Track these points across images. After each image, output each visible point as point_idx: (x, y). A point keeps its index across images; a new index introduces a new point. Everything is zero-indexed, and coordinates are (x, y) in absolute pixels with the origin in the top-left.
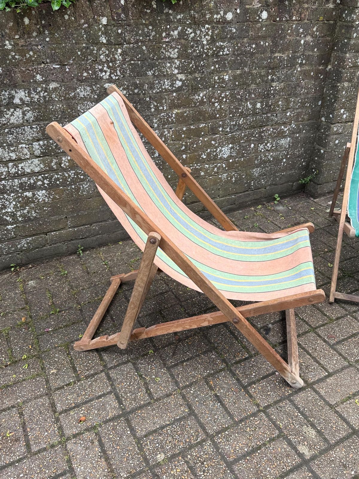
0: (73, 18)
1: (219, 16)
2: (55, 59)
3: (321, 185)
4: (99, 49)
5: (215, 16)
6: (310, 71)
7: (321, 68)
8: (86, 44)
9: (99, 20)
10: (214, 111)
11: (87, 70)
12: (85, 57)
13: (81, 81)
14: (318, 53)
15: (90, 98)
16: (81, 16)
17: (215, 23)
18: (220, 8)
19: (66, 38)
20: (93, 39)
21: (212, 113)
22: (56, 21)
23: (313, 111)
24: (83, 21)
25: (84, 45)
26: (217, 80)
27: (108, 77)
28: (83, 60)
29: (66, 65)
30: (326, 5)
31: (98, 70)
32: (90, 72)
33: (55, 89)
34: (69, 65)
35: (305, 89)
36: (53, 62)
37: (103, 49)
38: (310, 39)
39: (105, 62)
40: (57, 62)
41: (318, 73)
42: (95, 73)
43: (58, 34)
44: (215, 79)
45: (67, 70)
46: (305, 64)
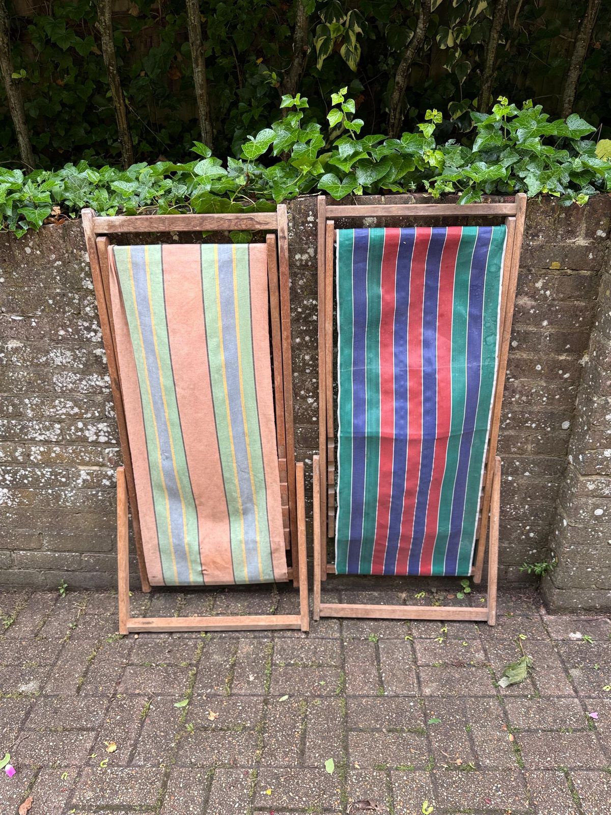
0: (38, 252)
1: (305, 257)
2: (13, 308)
3: (562, 589)
4: (81, 299)
5: (298, 257)
6: (532, 363)
7: (562, 358)
8: (62, 289)
9: (81, 256)
10: (306, 410)
11: (64, 327)
12: (60, 307)
13: (58, 342)
14: (553, 331)
15: (72, 367)
16: (50, 250)
17: (298, 268)
18: (306, 244)
19: (30, 279)
20: (71, 282)
21: (303, 414)
22: (14, 256)
23: (548, 438)
24: (54, 256)
25: (58, 291)
26: (310, 360)
27: (100, 340)
28: (58, 312)
29: (32, 317)
30: (568, 241)
31: (82, 327)
32: (70, 330)
33: (16, 350)
34: (37, 318)
35: (522, 394)
36: (12, 311)
37: (89, 298)
38: (529, 303)
39: (94, 317)
40: (18, 312)
41: (555, 367)
42: (77, 331)
43: (17, 274)
44: (304, 359)
45: (34, 324)
46: (518, 348)
